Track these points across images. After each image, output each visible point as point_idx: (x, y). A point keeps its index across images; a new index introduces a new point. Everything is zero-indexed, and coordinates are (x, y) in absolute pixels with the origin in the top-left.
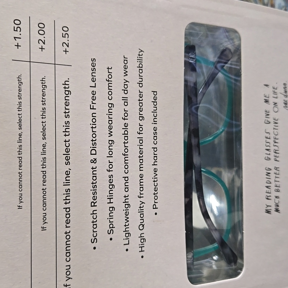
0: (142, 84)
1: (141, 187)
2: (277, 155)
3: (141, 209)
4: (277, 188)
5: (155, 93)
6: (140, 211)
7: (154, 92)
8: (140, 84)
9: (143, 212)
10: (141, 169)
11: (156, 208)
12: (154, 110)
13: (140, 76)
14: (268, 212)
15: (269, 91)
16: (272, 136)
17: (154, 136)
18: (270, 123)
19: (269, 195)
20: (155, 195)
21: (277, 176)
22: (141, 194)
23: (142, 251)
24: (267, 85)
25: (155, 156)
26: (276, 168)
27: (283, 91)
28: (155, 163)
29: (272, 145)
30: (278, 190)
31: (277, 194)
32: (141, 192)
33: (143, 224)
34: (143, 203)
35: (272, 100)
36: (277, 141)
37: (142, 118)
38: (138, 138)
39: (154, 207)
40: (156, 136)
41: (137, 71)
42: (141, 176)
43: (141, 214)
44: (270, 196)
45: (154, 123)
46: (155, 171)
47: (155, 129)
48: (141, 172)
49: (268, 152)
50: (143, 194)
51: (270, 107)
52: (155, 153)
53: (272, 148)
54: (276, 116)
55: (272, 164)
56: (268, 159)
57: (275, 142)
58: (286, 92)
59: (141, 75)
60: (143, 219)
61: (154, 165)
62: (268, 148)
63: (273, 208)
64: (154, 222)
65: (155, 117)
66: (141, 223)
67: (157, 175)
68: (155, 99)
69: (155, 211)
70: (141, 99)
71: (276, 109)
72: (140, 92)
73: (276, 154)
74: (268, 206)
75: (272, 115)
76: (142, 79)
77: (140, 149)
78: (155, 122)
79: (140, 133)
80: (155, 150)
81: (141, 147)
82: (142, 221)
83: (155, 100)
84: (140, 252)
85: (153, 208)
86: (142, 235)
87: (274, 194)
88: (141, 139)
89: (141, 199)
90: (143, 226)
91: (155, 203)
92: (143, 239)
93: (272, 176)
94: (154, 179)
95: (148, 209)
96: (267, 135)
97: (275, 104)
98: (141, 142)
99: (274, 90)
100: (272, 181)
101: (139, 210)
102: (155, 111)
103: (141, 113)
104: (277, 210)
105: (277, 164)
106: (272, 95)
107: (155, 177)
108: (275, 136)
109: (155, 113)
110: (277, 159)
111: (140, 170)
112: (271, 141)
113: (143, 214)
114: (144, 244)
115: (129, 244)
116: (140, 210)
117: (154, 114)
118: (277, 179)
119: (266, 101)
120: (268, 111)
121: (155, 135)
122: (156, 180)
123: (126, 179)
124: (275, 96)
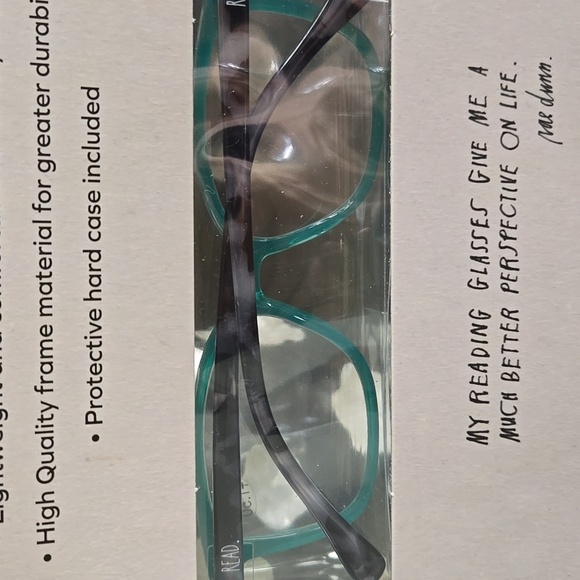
0: (47, 65)
1: (47, 363)
2: (513, 274)
3: (46, 423)
4: (509, 370)
5: (93, 94)
6: (40, 430)
7: (89, 89)
8: (39, 65)
9: (52, 432)
10: (45, 311)
11: (95, 422)
12: (89, 142)
13: (39, 43)
17: (91, 218)
18: (488, 181)
20: (94, 385)
21: (512, 334)
22: (43, 382)
23: (46, 542)
24: (479, 70)
25: (95, 275)
26: (508, 314)
28: (94, 295)
30: (515, 377)
32: (46, 378)
33: (51, 465)
34: (51, 406)
37: (47, 164)
38: (34, 222)
39: (91, 418)
40: (98, 219)
41: (28, 29)
42: (46, 332)
43: (44, 439)
45: (89, 181)
46: (95, 316)
47: (94, 197)
48: (46, 321)
50: (52, 382)
52: (94, 266)
55: (493, 300)
56: (481, 286)
57: (506, 237)
58: (548, 89)
59: (42, 39)
60: (51, 454)
61: (92, 299)
62: (481, 253)
64: (88, 460)
65: (94, 163)
66: (43, 462)
67: (100, 328)
68: (93, 110)
69: (94, 429)
70: (43, 110)
72: (39, 90)
73: (507, 272)
76: (47, 50)
77: (42, 253)
78: (94, 178)
79: (40, 209)
80: (95, 256)
81: (45, 248)
82: (49, 458)
83: (93, 113)
84: (38, 543)
85: (87, 423)
86: (47, 498)
88: (45, 228)
89: (46, 397)
90: (52, 471)
91: (93, 406)
92: (49, 508)
94: (89, 340)
95: (69, 427)
97: (508, 124)
98: (45, 233)
99: (505, 83)
101: (37, 427)
102: (92, 146)
103: (44, 150)
107: (94, 334)
108: (505, 219)
109: (94, 152)
111: (42, 315)
113: (51, 438)
114: (53, 523)
115: (1, 521)
116: (43, 426)
117: (89, 154)
119: (476, 116)
120: (482, 146)
121: (95, 215)
122: (96, 342)
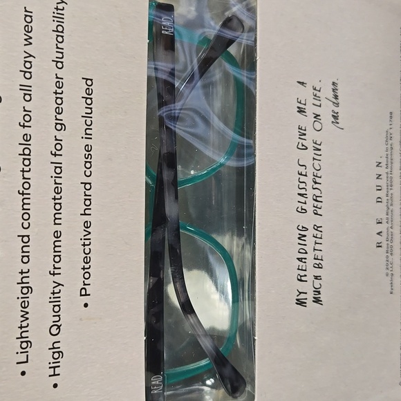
0: (62, 62)
1: (57, 256)
2: (319, 205)
3: (56, 295)
4: (318, 262)
5: (89, 82)
6: (52, 300)
7: (87, 79)
8: (57, 62)
9: (59, 301)
10: (57, 221)
11: (86, 295)
12: (86, 113)
13: (57, 48)
14: (300, 303)
15: (306, 94)
16: (310, 171)
17: (86, 162)
18: (307, 148)
19: (302, 273)
20: (86, 270)
21: (318, 241)
22: (55, 268)
23: (54, 375)
24: (302, 83)
25: (88, 198)
26: (317, 228)
27: (331, 95)
28: (87, 212)
29: (309, 187)
30: (320, 266)
31: (318, 272)
32: (57, 265)
33: (58, 324)
34: (59, 284)
35: (310, 110)
36: (318, 180)
37: (60, 125)
38: (52, 163)
39: (83, 292)
40: (90, 162)
41: (52, 38)
42: (57, 235)
43: (54, 306)
44: (305, 276)
45: (86, 138)
46: (87, 225)
47: (88, 149)
48: (57, 228)
49: (303, 200)
50: (60, 268)
51: (307, 121)
52: (87, 193)
53: (310, 193)
54: (318, 137)
55: (309, 220)
56: (303, 211)
57: (316, 183)
58: (336, 97)
59: (59, 45)
60: (59, 316)
61: (85, 214)
62: (303, 192)
63: (310, 296)
64: (81, 319)
65: (89, 126)
66: (54, 322)
67: (90, 233)
68: (89, 92)
69: (85, 300)
70: (59, 91)
71: (318, 126)
72: (57, 78)
73: (316, 203)
74: (300, 293)
75: (311, 135)
76: (62, 53)
77: (56, 183)
78: (88, 136)
79: (55, 155)
80: (88, 187)
81: (58, 181)
82: (57, 319)
83: (89, 95)
84: (50, 376)
85: (81, 295)
86: (56, 345)
87: (311, 272)
88: (58, 167)
89: (56, 278)
90: (59, 327)
91: (85, 284)
92: (57, 352)
93: (310, 240)
94: (83, 241)
95: (69, 296)
96: (302, 170)
97: (317, 116)
98: (58, 170)
99: (315, 92)
100: (309, 248)
101: (50, 298)
102: (88, 116)
103: (59, 117)
104: (317, 300)
105: (318, 221)
106: (311, 100)
107: (86, 237)
108: (316, 172)
109: (89, 120)
110: (319, 211)
111: (55, 224)
112: (309, 180)
113: (59, 306)
114: (59, 362)
115: (27, 362)
116: (54, 298)
117: (86, 120)
118: (318, 247)
119: (301, 111)
120: (303, 128)
121: (88, 160)
122: (87, 242)
123: (26, 239)
124: (318, 103)
